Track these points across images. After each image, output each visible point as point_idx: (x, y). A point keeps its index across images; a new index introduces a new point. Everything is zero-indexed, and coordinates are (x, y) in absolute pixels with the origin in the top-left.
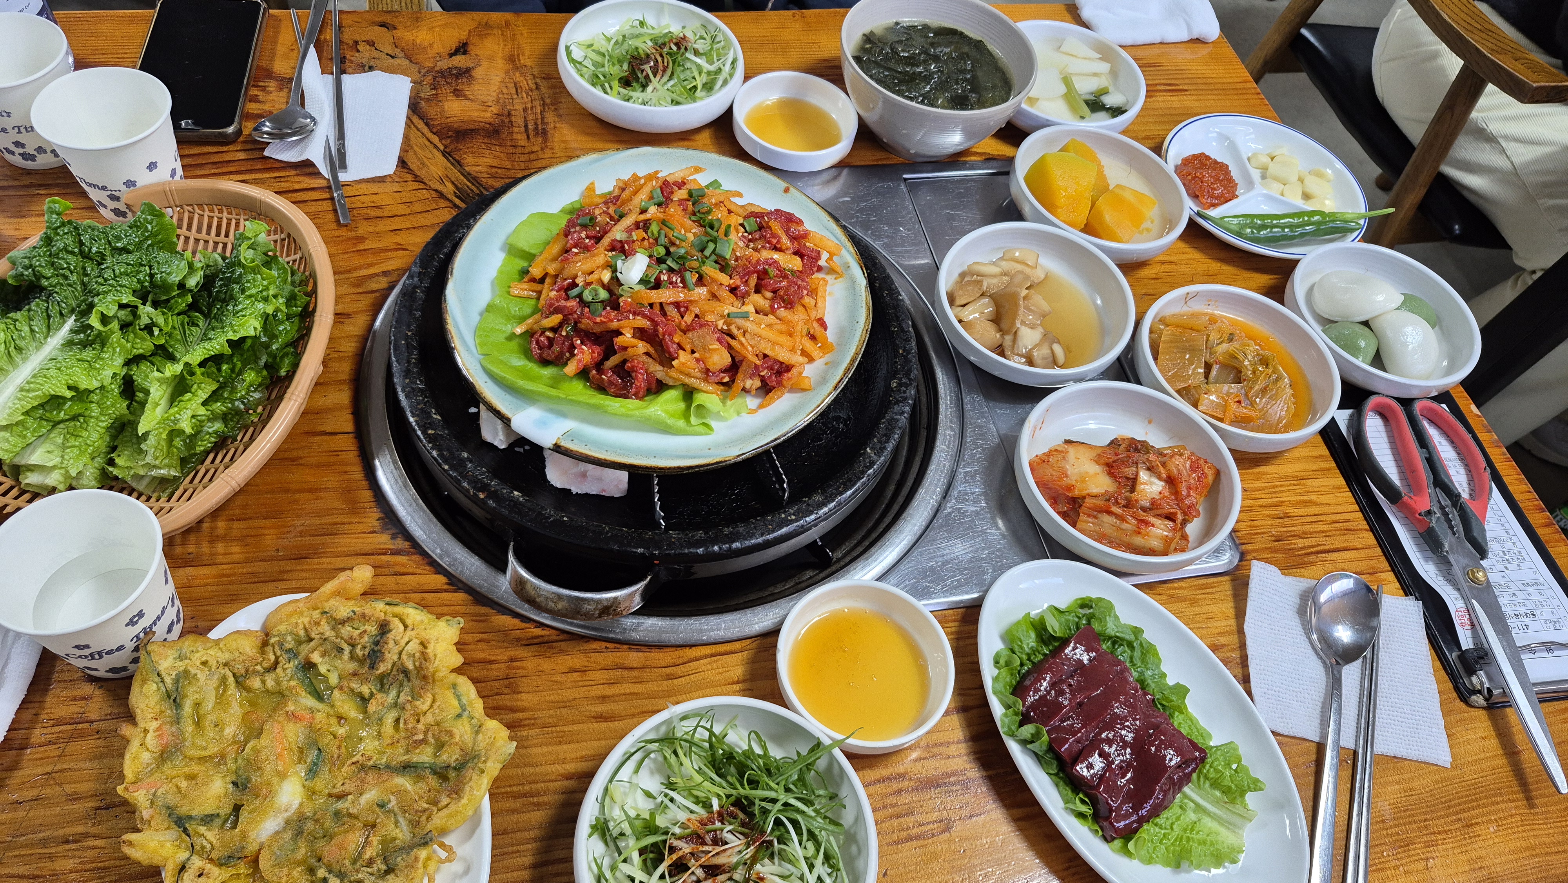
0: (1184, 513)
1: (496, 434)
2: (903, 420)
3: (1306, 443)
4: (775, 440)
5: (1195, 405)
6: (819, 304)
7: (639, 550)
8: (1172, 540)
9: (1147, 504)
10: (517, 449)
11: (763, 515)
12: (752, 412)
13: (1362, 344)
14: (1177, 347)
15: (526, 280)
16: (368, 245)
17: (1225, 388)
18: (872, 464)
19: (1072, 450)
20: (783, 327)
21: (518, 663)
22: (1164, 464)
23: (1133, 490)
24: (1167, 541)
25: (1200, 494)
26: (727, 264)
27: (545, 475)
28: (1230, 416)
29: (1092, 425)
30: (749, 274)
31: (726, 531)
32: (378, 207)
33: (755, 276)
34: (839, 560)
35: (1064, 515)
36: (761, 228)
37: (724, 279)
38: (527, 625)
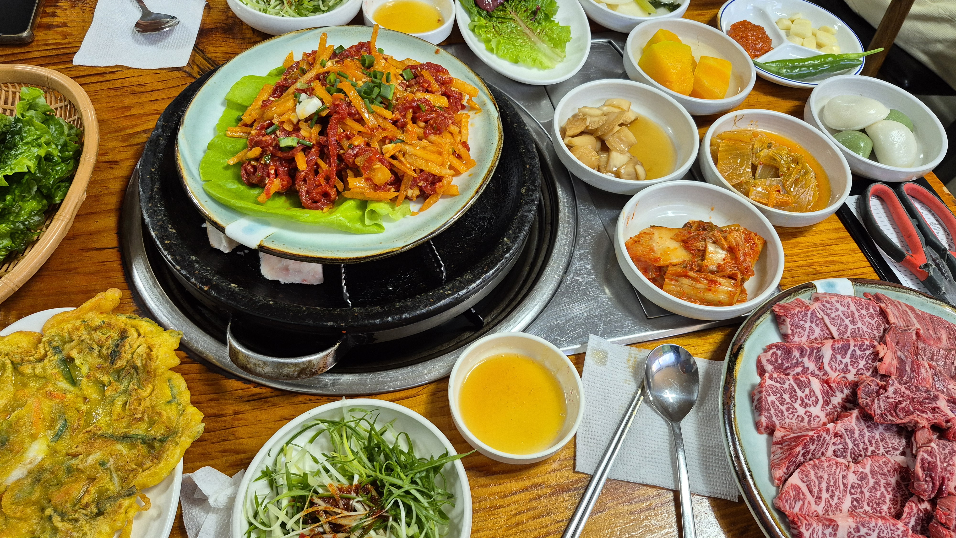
0: (743, 274)
1: (220, 243)
2: (531, 216)
3: (826, 219)
4: (432, 233)
5: (747, 194)
6: (463, 131)
7: (330, 324)
8: (735, 294)
9: (715, 268)
10: (238, 253)
11: (426, 291)
12: (414, 214)
13: (862, 145)
14: (731, 155)
15: (240, 125)
16: (133, 112)
17: (768, 181)
18: (509, 249)
19: (656, 233)
20: (434, 148)
21: (240, 416)
22: (725, 238)
23: (703, 258)
24: (731, 295)
25: (753, 258)
26: (390, 103)
27: (259, 270)
28: (772, 201)
29: (670, 214)
30: (406, 109)
31: (397, 305)
32: (141, 85)
33: (411, 110)
34: (489, 323)
35: (653, 281)
36: (416, 76)
37: (388, 114)
38: (248, 386)
